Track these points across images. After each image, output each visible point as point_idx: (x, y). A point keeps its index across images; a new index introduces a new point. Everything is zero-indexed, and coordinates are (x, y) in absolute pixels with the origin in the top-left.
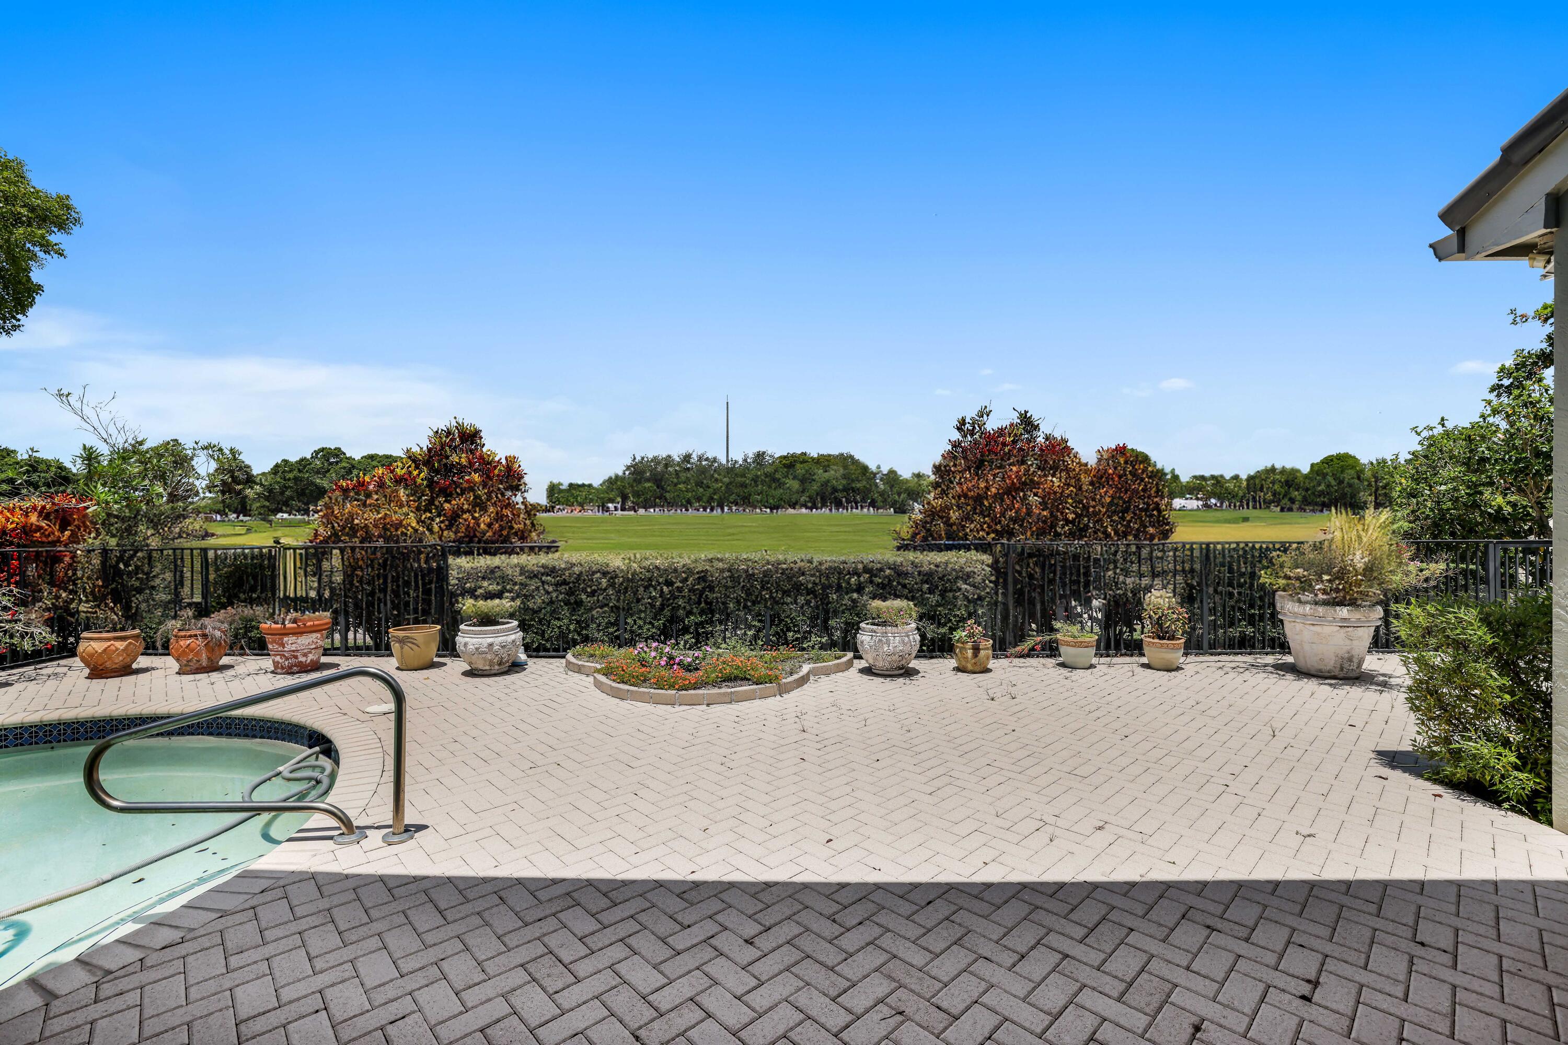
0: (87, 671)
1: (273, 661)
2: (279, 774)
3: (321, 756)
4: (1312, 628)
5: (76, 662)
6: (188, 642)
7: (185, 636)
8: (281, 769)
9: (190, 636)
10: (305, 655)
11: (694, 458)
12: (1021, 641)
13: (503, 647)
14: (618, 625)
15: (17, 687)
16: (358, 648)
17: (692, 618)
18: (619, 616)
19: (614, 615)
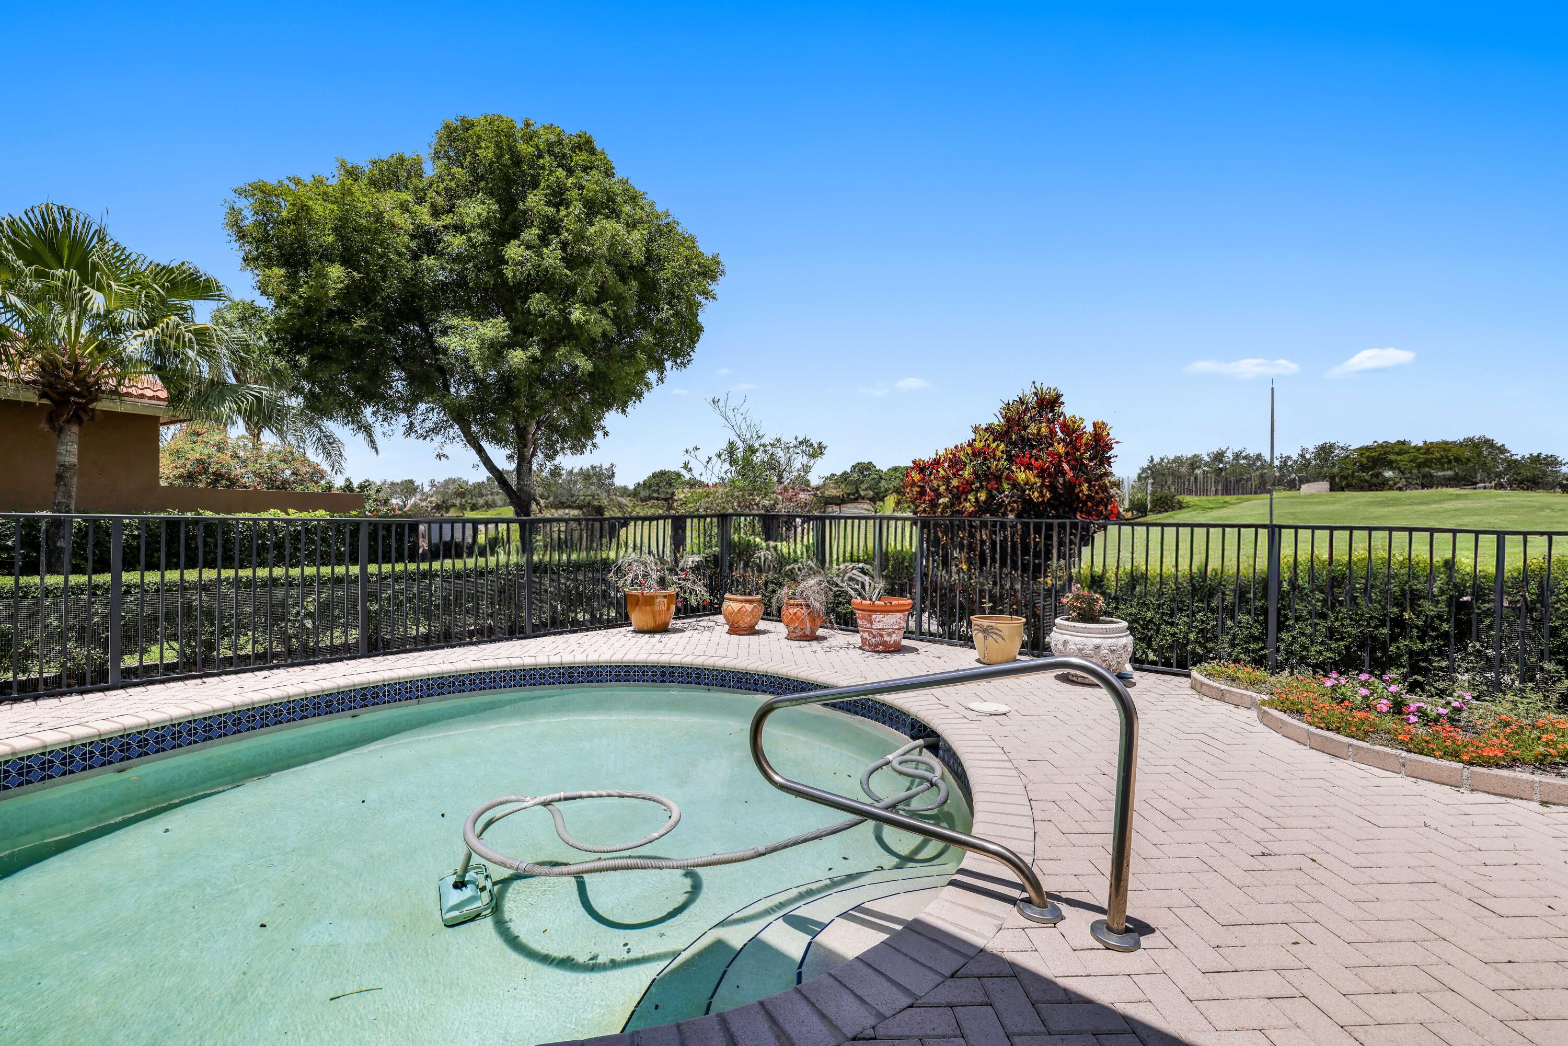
0: (727, 627)
1: (862, 637)
2: (888, 763)
3: (925, 750)
5: (720, 618)
6: (795, 610)
7: (793, 605)
8: (890, 757)
9: (797, 605)
10: (890, 635)
11: (1229, 455)
13: (1112, 651)
14: (1264, 641)
15: (688, 634)
16: (932, 635)
17: (1403, 643)
18: (1266, 628)
19: (1259, 626)
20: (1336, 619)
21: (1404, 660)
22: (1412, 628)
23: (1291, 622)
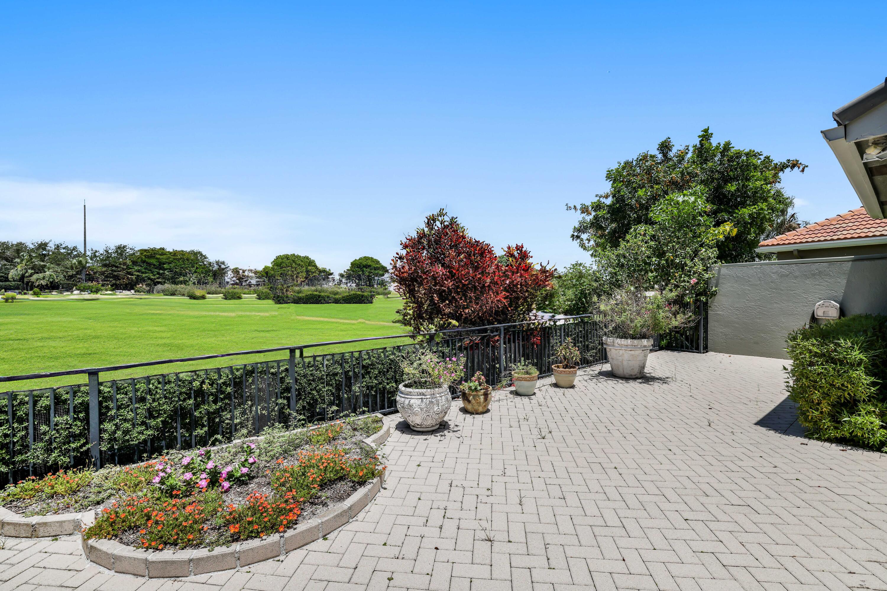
17: (204, 408)
18: (88, 423)
19: (79, 423)
20: (154, 400)
21: (205, 421)
22: (209, 396)
23: (113, 412)
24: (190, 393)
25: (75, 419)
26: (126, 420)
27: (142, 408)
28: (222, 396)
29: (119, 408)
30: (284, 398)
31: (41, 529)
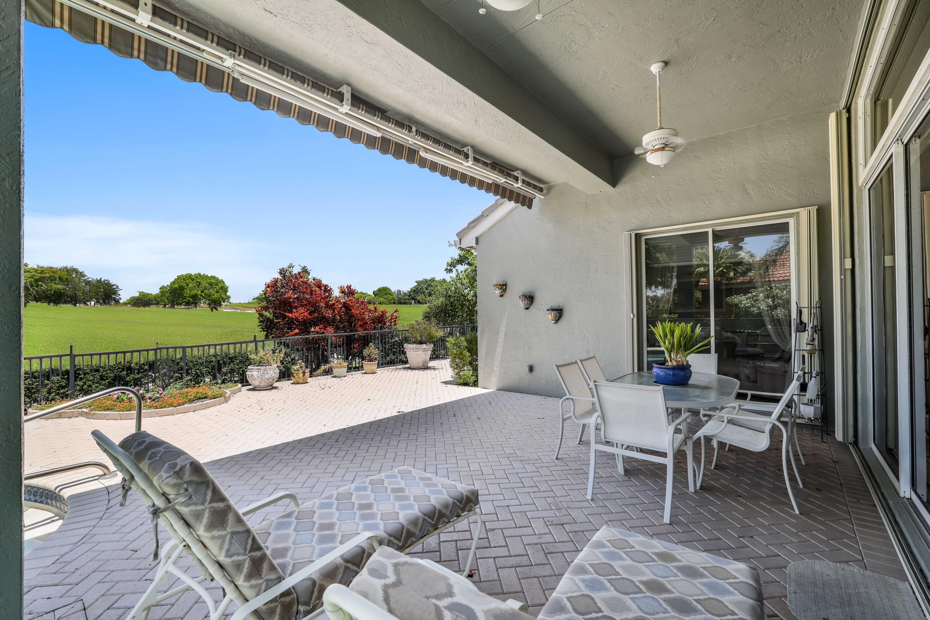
4: (416, 352)
12: (318, 369)
17: (132, 376)
18: (69, 381)
19: (64, 381)
21: (132, 383)
22: (135, 370)
23: (82, 376)
24: (124, 368)
25: (62, 379)
26: (89, 380)
27: (97, 375)
28: (142, 371)
29: (85, 374)
30: (179, 373)
31: (63, 414)
